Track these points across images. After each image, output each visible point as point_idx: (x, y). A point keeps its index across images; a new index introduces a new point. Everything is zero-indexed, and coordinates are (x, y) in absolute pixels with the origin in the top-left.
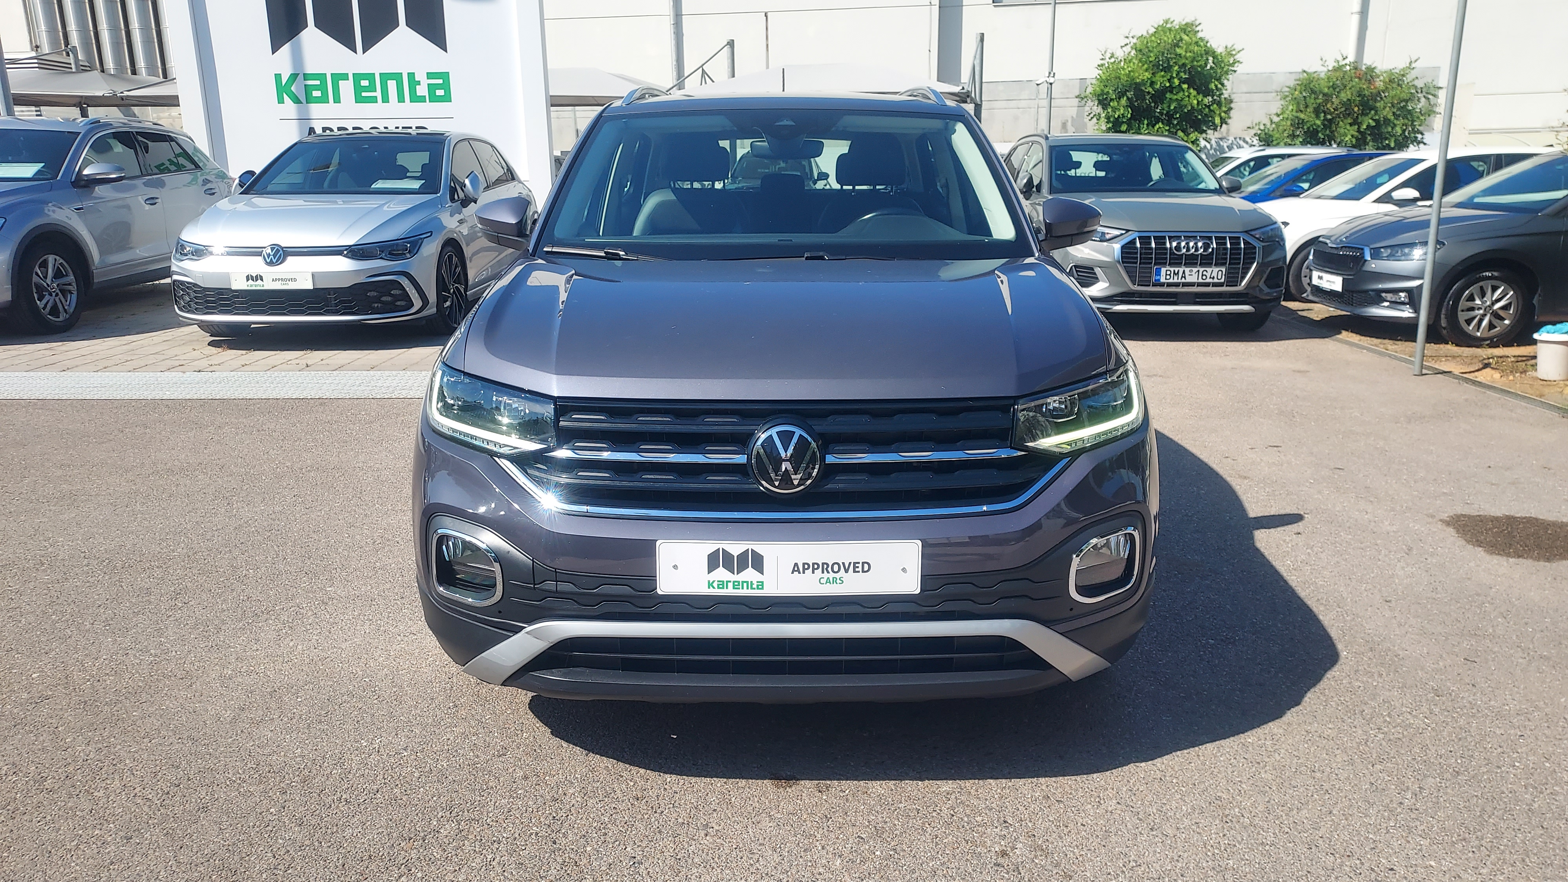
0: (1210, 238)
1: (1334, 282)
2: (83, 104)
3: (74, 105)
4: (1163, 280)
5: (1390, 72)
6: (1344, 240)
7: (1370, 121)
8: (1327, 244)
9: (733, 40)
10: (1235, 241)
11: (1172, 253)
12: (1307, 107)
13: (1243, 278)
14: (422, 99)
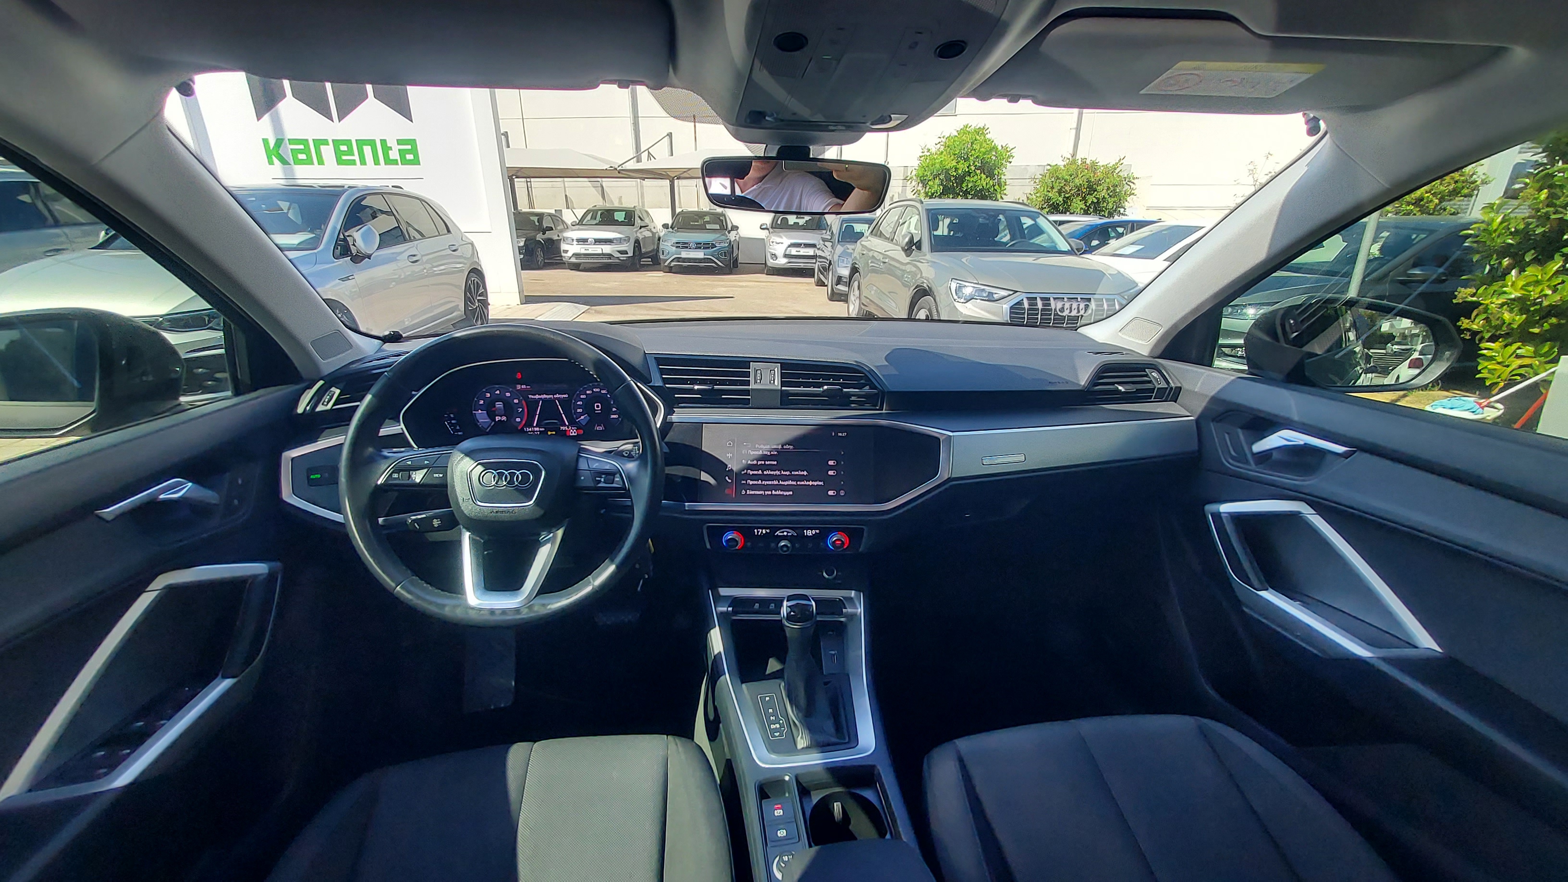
0: (1090, 300)
5: (1105, 167)
7: (1094, 199)
9: (671, 133)
10: (1111, 302)
11: (1056, 314)
12: (1052, 188)
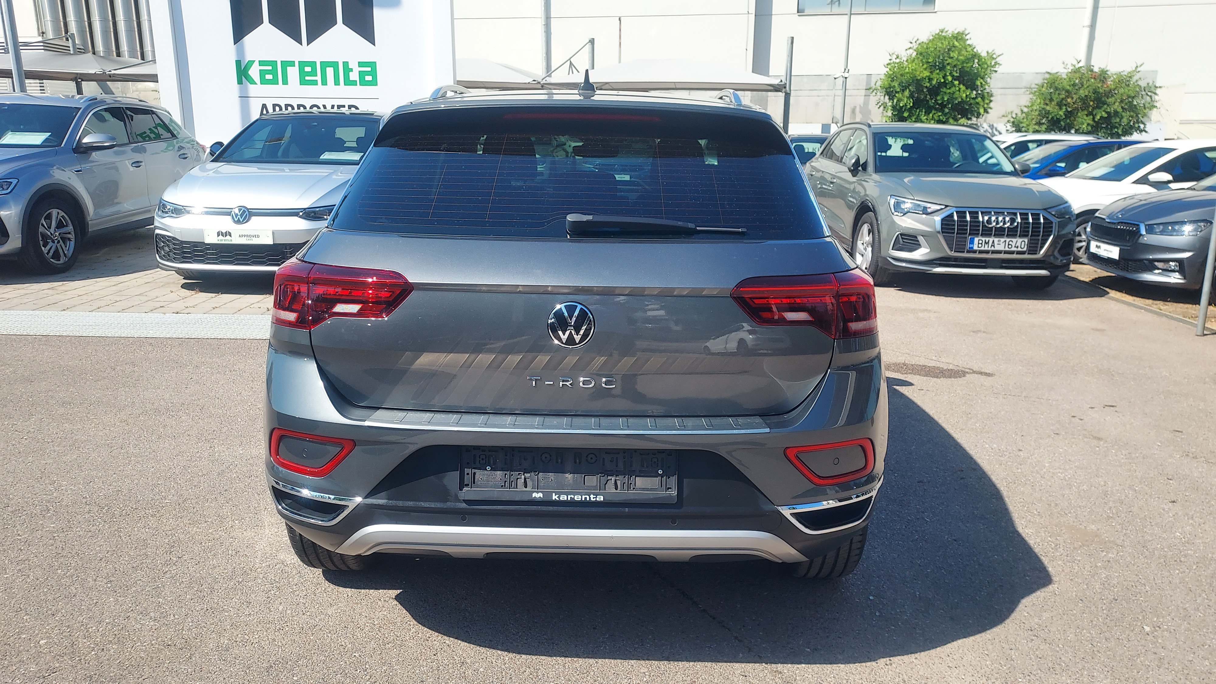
0: (1015, 214)
1: (1111, 252)
2: (78, 79)
3: (71, 80)
4: (975, 248)
5: (1119, 74)
6: (1120, 216)
7: (1103, 113)
8: (1104, 219)
9: (593, 39)
10: (1036, 217)
11: (984, 226)
12: (1052, 100)
13: (1042, 247)
14: (354, 83)
